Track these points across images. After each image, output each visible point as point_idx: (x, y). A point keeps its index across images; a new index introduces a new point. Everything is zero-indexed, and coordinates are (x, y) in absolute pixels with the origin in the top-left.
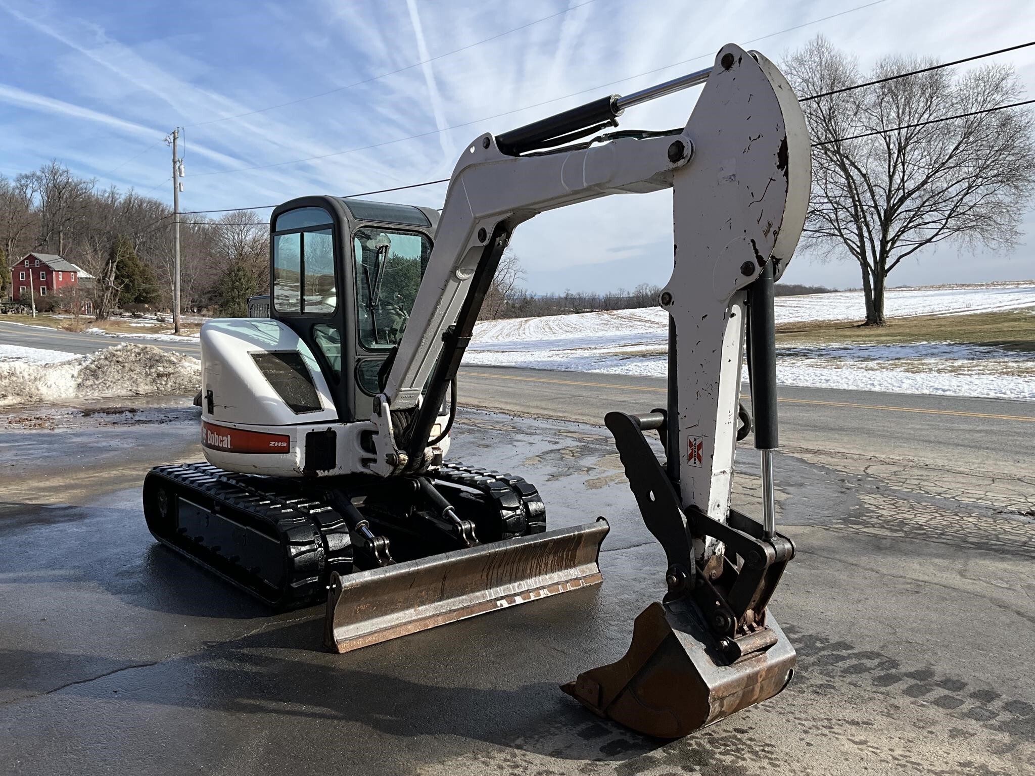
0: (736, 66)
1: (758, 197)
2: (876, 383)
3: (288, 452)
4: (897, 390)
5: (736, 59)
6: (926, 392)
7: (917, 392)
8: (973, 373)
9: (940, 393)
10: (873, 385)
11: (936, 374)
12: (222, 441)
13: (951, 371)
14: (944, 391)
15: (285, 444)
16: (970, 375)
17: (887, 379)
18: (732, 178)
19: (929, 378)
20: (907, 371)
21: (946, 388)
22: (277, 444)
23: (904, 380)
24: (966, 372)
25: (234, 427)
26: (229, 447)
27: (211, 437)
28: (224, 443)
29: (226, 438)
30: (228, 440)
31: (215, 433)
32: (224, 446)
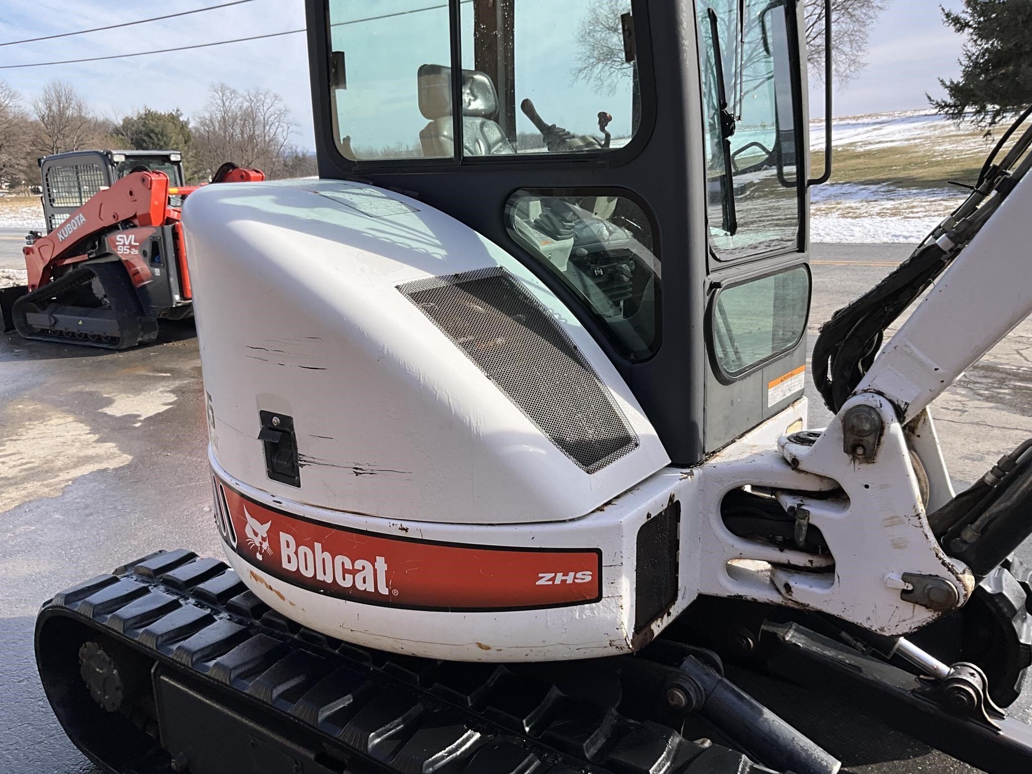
2: (822, 233)
3: (599, 599)
4: (851, 240)
6: (885, 240)
7: (877, 242)
8: (920, 215)
9: (902, 240)
10: (819, 234)
11: (879, 219)
12: (354, 572)
13: (894, 215)
14: (906, 238)
15: (586, 577)
16: (919, 218)
17: (831, 228)
19: (878, 224)
20: (843, 216)
21: (905, 234)
22: (560, 577)
23: (852, 228)
24: (911, 215)
25: (402, 534)
26: (384, 590)
27: (296, 553)
28: (359, 577)
29: (368, 565)
30: (375, 571)
31: (318, 546)
32: (360, 586)
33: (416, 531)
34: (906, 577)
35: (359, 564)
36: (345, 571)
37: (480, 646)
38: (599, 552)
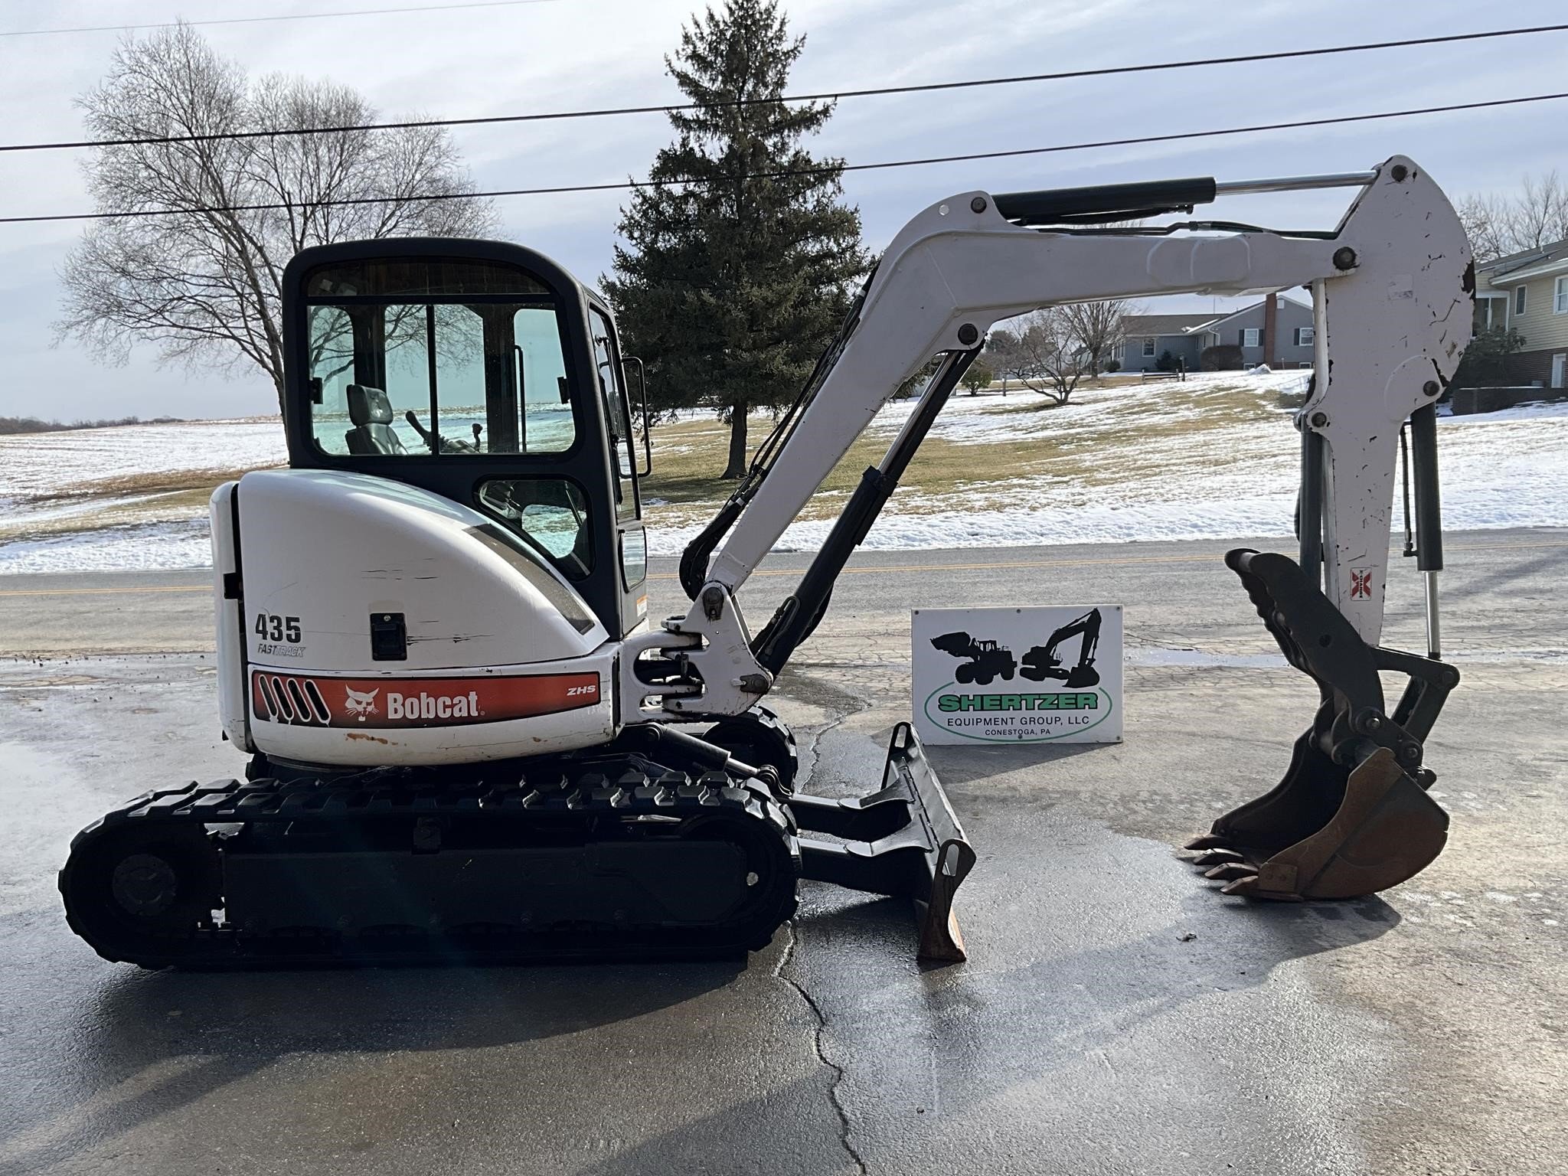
0: (1409, 179)
1: (1440, 316)
3: (598, 702)
5: (1410, 172)
12: (452, 706)
15: (592, 689)
18: (1408, 294)
22: (579, 690)
25: (489, 674)
26: (474, 713)
27: (403, 705)
28: (456, 709)
29: (463, 699)
30: (469, 702)
31: (423, 695)
32: (457, 714)
33: (497, 671)
34: (742, 679)
35: (456, 700)
36: (445, 707)
37: (535, 739)
38: (598, 673)
